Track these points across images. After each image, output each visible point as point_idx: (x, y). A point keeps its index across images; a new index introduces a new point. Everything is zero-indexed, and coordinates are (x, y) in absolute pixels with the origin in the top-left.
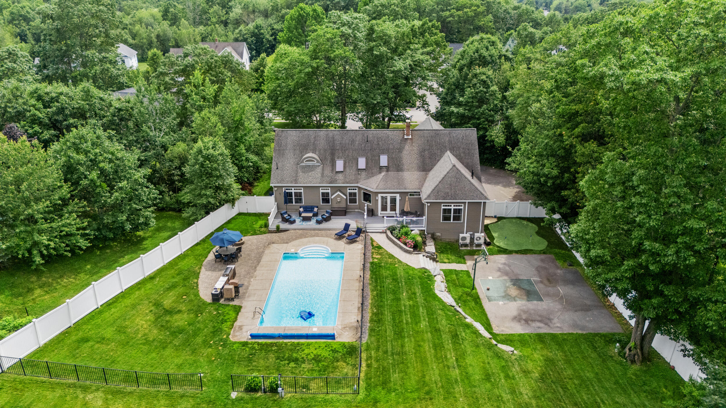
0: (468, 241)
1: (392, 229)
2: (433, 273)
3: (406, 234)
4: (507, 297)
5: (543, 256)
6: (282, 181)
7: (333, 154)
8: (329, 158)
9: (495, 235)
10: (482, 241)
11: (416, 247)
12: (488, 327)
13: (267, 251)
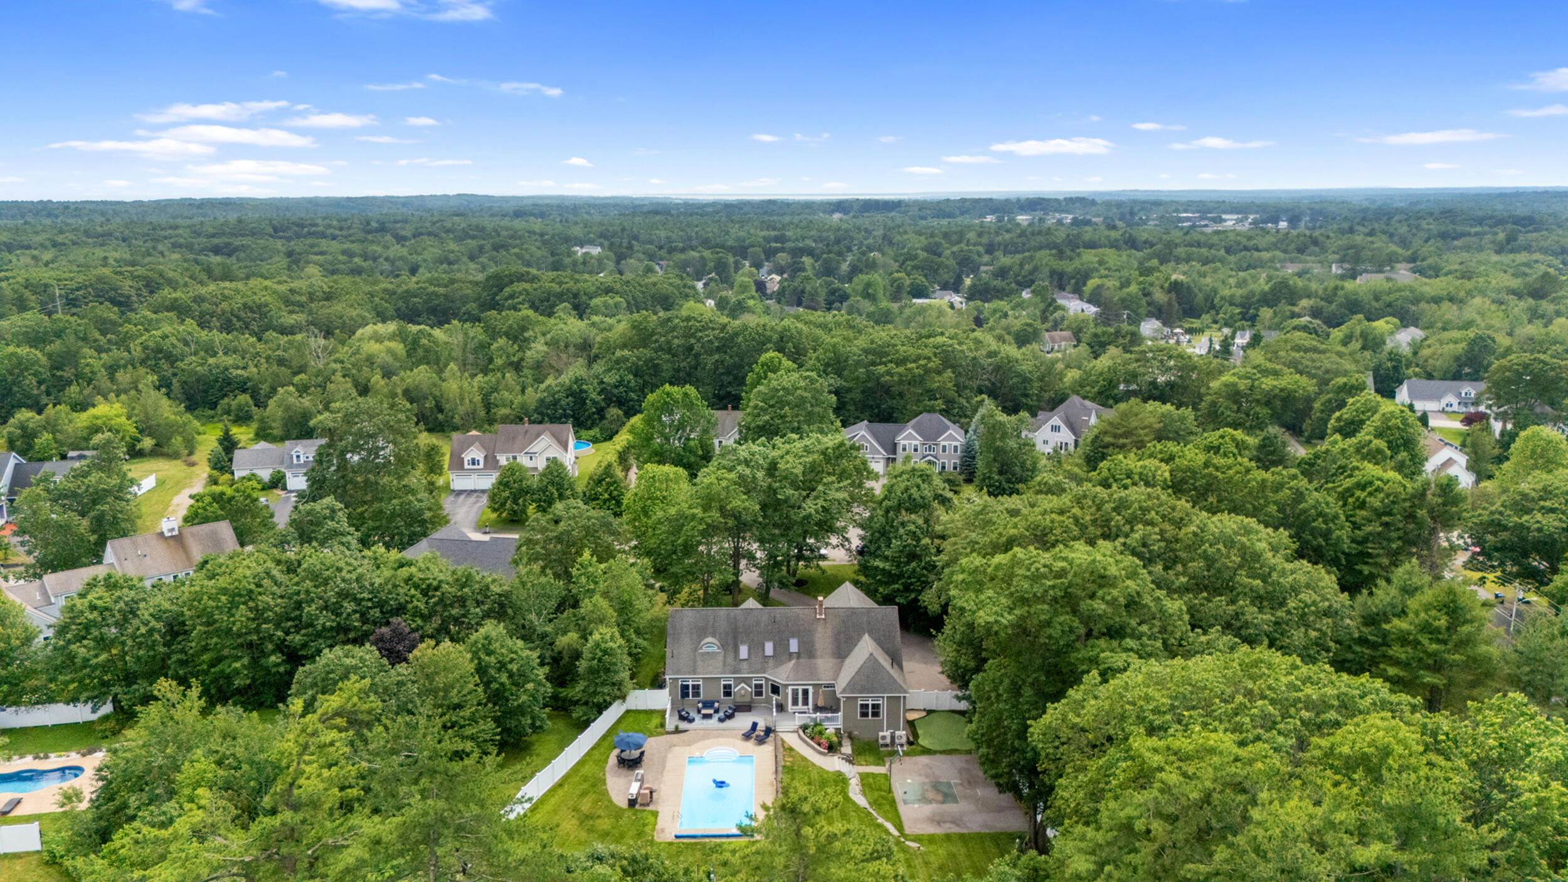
0: (888, 741)
1: (804, 728)
2: (848, 776)
3: (821, 733)
4: (924, 800)
5: (968, 757)
6: (678, 672)
7: (735, 638)
8: (731, 643)
9: (920, 732)
10: (904, 740)
11: (832, 748)
12: (900, 827)
13: (670, 756)
